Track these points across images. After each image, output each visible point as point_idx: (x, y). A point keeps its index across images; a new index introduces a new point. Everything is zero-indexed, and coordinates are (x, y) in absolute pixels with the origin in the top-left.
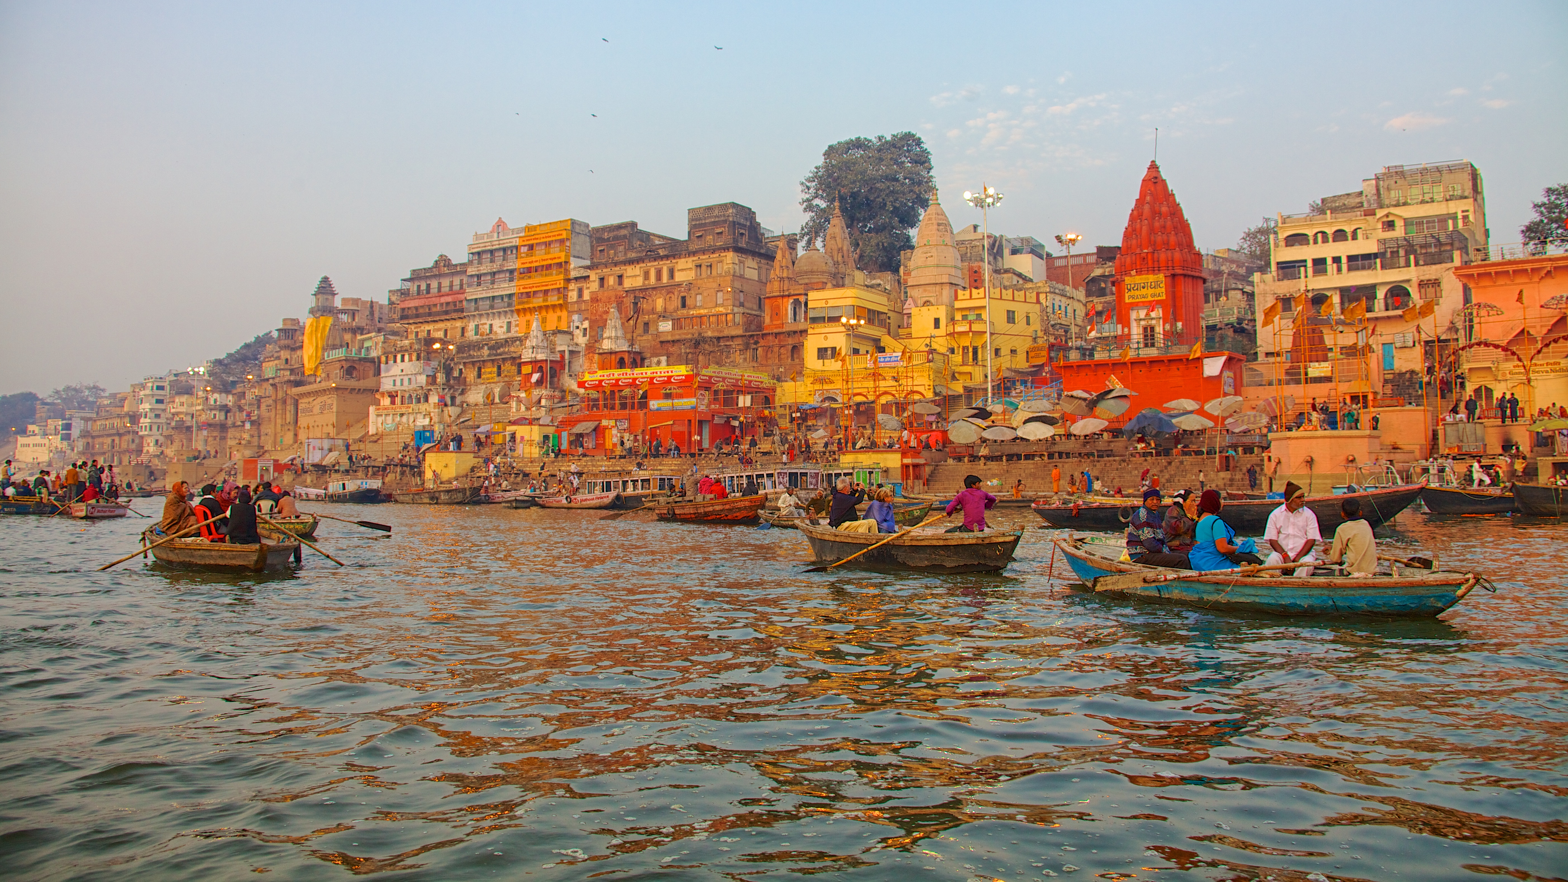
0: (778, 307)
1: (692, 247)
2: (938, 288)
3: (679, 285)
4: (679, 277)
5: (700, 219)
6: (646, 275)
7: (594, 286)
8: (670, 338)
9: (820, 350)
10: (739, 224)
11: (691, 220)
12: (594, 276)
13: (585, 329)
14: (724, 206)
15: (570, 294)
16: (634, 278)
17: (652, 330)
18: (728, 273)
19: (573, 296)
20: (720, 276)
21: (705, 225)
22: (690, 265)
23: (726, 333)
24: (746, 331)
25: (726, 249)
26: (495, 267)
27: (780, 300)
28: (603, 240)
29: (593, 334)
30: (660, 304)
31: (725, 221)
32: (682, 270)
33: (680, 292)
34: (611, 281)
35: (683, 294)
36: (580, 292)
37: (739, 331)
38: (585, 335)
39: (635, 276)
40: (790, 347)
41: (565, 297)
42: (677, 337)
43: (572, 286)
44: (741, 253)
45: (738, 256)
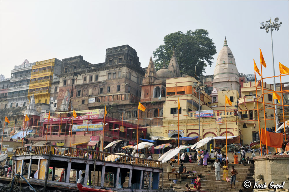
0: (148, 91)
1: (107, 66)
2: (230, 84)
3: (100, 82)
4: (100, 79)
5: (112, 53)
6: (85, 79)
7: (61, 85)
8: (93, 106)
9: (172, 109)
10: (130, 55)
11: (107, 54)
12: (61, 80)
13: (56, 104)
14: (123, 47)
15: (52, 90)
16: (80, 80)
17: (86, 103)
18: (123, 77)
19: (53, 91)
20: (119, 78)
21: (114, 55)
22: (105, 74)
23: (121, 103)
24: (131, 102)
25: (123, 66)
26: (21, 79)
27: (149, 87)
28: (67, 64)
29: (59, 106)
30: (90, 92)
31: (123, 53)
32: (102, 76)
33: (100, 86)
34: (69, 82)
35: (101, 87)
36: (56, 88)
37: (128, 102)
38: (55, 106)
39: (80, 79)
40: (154, 110)
41: (49, 91)
42: (97, 105)
43: (53, 86)
44: (130, 68)
45: (128, 70)
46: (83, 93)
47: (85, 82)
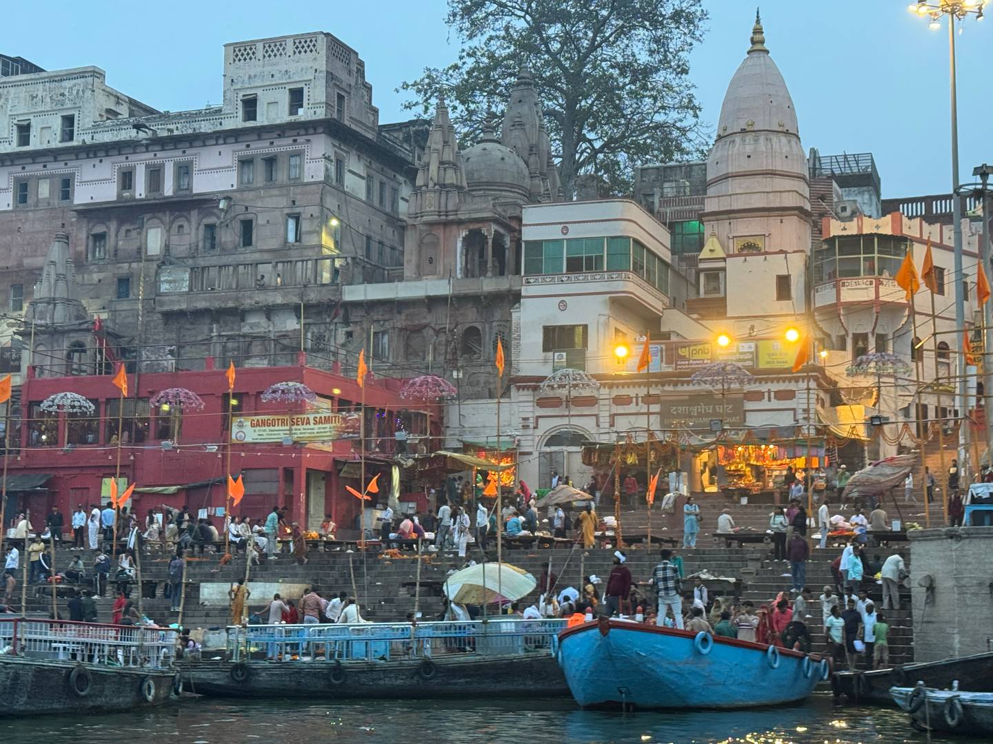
0: (433, 246)
1: (233, 124)
2: (773, 218)
3: (201, 200)
4: (203, 184)
5: (252, 66)
8: (185, 306)
9: (549, 331)
17: (138, 292)
21: (262, 77)
22: (227, 160)
25: (309, 128)
27: (439, 233)
30: (154, 240)
32: (210, 170)
33: (203, 214)
34: (45, 190)
35: (208, 220)
39: (101, 181)
40: (460, 330)
44: (340, 139)
45: (334, 146)
46: (121, 243)
47: (126, 194)
